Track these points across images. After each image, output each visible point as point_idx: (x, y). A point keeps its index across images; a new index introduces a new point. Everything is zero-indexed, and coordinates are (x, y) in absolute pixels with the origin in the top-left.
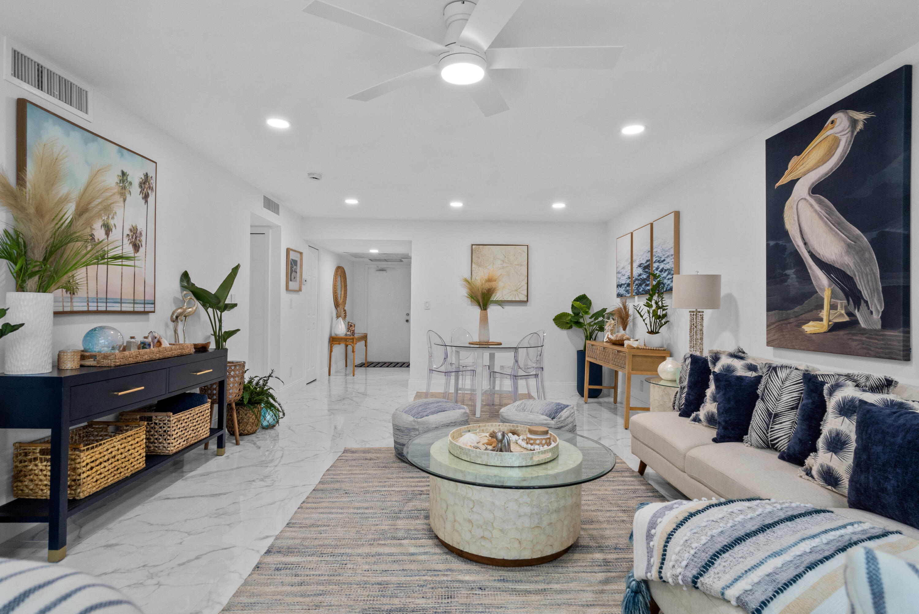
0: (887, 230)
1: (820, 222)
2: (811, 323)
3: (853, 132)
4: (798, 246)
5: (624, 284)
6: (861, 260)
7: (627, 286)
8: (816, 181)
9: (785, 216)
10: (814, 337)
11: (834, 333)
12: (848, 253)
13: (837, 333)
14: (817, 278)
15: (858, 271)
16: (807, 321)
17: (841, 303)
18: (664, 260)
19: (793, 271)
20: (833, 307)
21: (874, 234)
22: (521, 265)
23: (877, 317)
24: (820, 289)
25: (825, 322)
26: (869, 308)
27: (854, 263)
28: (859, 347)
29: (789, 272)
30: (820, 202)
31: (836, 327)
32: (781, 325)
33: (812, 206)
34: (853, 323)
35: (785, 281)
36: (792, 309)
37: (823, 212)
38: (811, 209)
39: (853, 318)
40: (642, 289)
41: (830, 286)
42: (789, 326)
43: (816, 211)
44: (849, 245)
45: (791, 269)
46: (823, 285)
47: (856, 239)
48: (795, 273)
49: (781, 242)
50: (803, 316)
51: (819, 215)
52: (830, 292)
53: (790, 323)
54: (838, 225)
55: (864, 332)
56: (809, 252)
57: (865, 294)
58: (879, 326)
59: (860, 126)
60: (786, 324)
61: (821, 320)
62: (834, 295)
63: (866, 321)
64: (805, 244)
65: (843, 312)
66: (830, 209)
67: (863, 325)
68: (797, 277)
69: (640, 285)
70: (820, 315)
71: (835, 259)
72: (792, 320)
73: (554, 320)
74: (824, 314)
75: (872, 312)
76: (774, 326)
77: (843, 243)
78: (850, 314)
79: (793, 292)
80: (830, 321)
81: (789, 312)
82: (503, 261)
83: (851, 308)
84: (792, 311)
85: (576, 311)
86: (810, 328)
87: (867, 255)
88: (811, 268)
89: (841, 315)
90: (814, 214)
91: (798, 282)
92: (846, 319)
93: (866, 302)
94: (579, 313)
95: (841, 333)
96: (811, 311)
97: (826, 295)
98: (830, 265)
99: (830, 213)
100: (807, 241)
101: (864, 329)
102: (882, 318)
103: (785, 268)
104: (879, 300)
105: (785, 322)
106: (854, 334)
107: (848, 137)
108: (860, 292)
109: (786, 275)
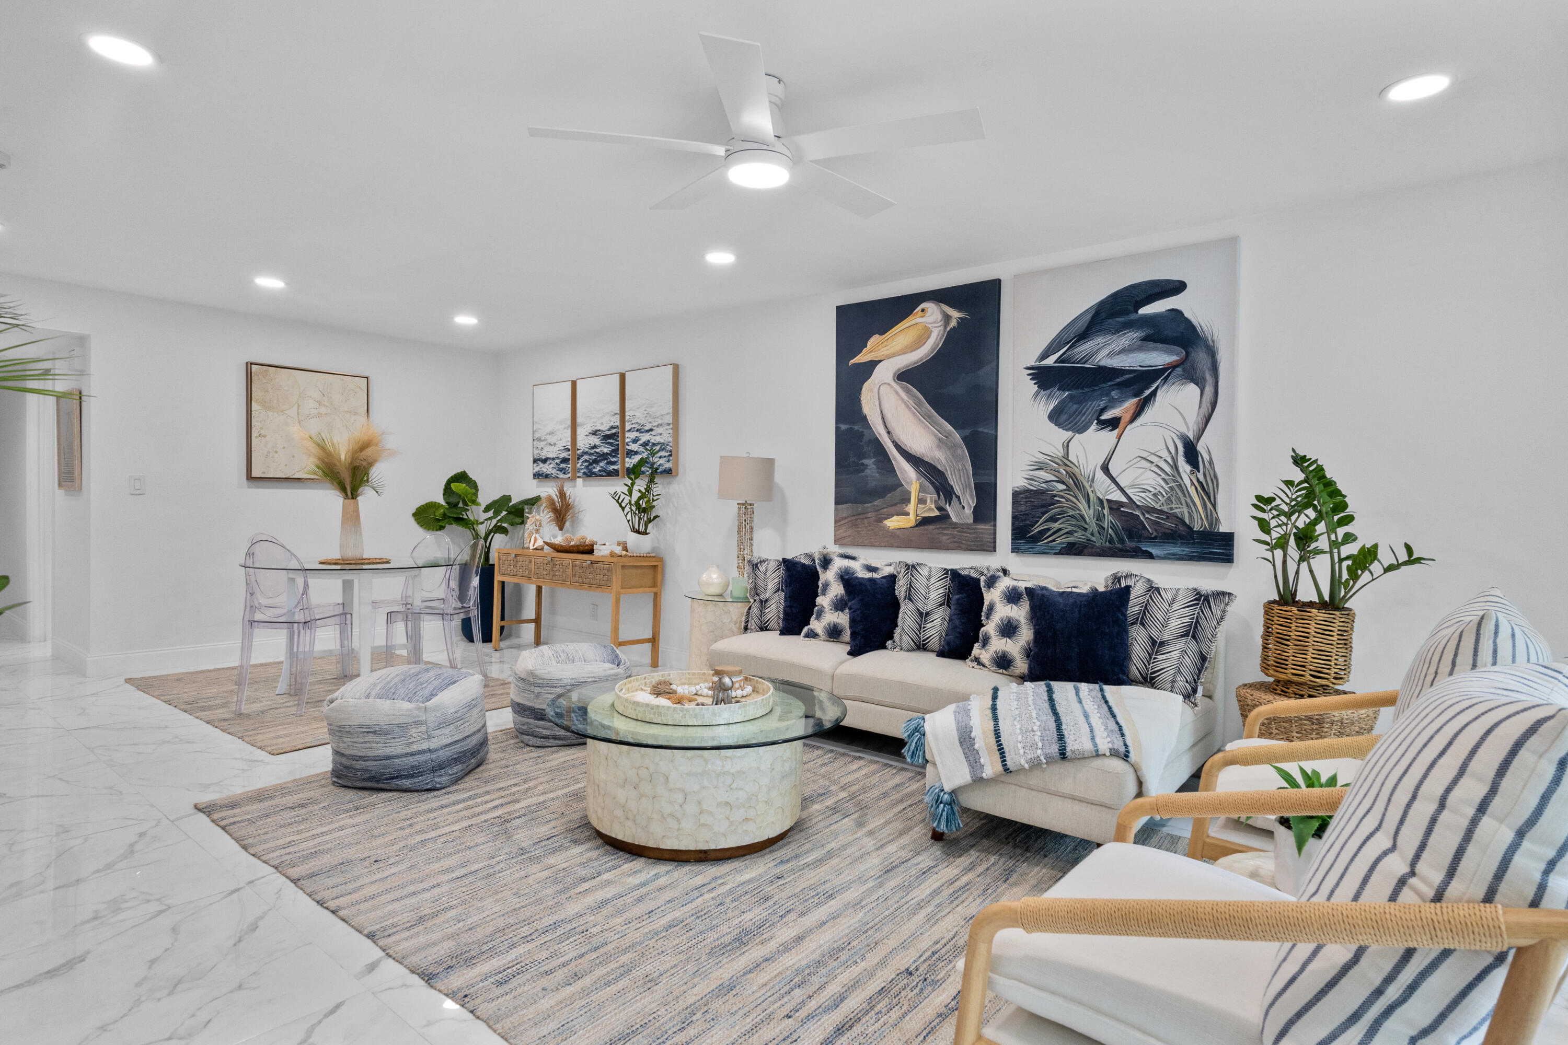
0: (980, 430)
1: (907, 411)
2: (895, 518)
3: (945, 327)
4: (879, 434)
5: (553, 459)
6: (953, 456)
7: (561, 462)
8: (903, 368)
9: (862, 398)
10: (898, 532)
11: (922, 527)
12: (939, 447)
13: (926, 527)
14: (903, 471)
15: (950, 466)
16: (890, 516)
17: (931, 497)
18: (651, 430)
19: (873, 460)
20: (921, 501)
21: (967, 432)
22: (356, 414)
23: (969, 511)
24: (907, 483)
25: (912, 516)
26: (960, 503)
27: (946, 458)
28: (949, 541)
29: (865, 461)
30: (908, 391)
31: (924, 522)
32: (856, 519)
33: (897, 393)
34: (944, 517)
35: (863, 471)
36: (871, 502)
37: (910, 401)
38: (896, 396)
39: (943, 513)
40: (598, 468)
41: (918, 479)
42: (866, 521)
43: (902, 399)
44: (940, 440)
45: (869, 457)
46: (910, 478)
47: (948, 435)
48: (874, 463)
49: (856, 428)
50: (885, 510)
51: (905, 403)
52: (918, 486)
53: (866, 518)
54: (928, 417)
55: (955, 526)
56: (893, 442)
57: (957, 489)
58: (971, 521)
59: (953, 323)
60: (863, 519)
61: (908, 514)
62: (922, 489)
63: (957, 515)
64: (889, 433)
65: (933, 506)
66: (920, 400)
67: (954, 519)
68: (878, 468)
69: (596, 462)
70: (907, 509)
71: (924, 452)
72: (870, 515)
73: (414, 515)
74: (911, 508)
75: (963, 507)
76: (846, 521)
77: (933, 437)
78: (940, 509)
79: (872, 484)
80: (917, 515)
81: (866, 505)
82: (320, 403)
83: (942, 503)
84: (870, 504)
85: (453, 500)
86: (893, 523)
87: (959, 451)
88: (895, 459)
89: (931, 509)
90: (900, 402)
91: (878, 473)
92: (937, 513)
93: (958, 497)
94: (458, 503)
95: (931, 527)
96: (896, 504)
97: (914, 489)
98: (919, 458)
99: (918, 404)
100: (891, 430)
101: (956, 523)
102: (973, 512)
103: (863, 456)
104: (971, 496)
105: (861, 516)
106: (944, 529)
107: (940, 331)
108: (952, 487)
109: (863, 464)
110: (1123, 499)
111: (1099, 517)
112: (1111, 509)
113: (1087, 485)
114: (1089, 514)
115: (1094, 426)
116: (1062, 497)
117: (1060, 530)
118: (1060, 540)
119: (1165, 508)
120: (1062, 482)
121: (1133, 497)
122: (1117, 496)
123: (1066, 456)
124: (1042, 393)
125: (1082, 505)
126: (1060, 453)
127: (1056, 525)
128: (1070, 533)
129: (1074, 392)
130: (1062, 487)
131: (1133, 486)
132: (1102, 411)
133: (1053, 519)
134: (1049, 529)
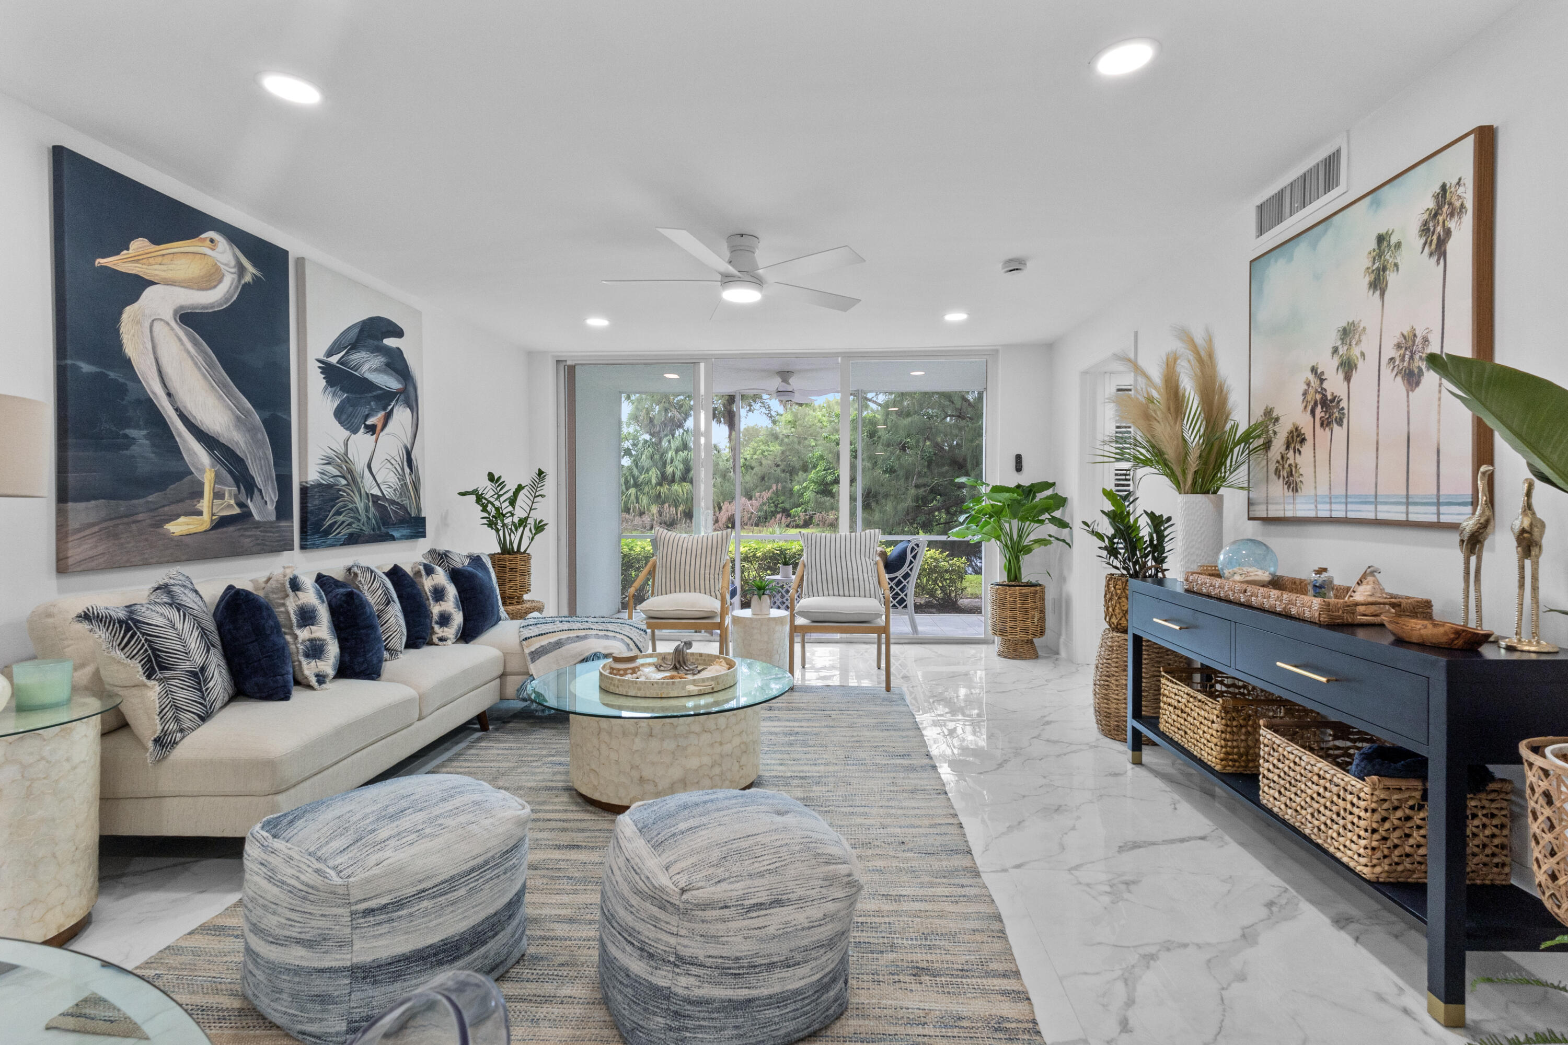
0: (279, 414)
1: (196, 371)
2: (182, 519)
3: (239, 280)
4: (155, 394)
6: (252, 439)
10: (187, 539)
11: (219, 530)
12: (237, 427)
13: (225, 529)
14: (193, 453)
15: (250, 452)
16: (174, 517)
17: (229, 490)
19: (145, 432)
20: (218, 495)
21: (267, 414)
23: (271, 507)
24: (197, 469)
25: (206, 516)
26: (263, 498)
27: (245, 443)
28: (251, 544)
29: (132, 432)
31: (222, 523)
32: (116, 526)
33: (180, 340)
34: (245, 516)
35: (127, 447)
36: (144, 497)
37: (200, 358)
38: (179, 344)
39: (245, 509)
41: (213, 466)
42: (134, 527)
43: (188, 352)
44: (238, 418)
45: (137, 427)
46: (202, 464)
47: (247, 413)
48: (146, 437)
49: (112, 375)
50: (166, 509)
51: (192, 358)
52: (213, 475)
53: (134, 522)
54: (223, 386)
55: (258, 525)
56: (177, 410)
57: (259, 480)
58: (273, 518)
60: (127, 524)
61: (200, 513)
62: (218, 479)
63: (260, 512)
64: (169, 395)
65: (232, 502)
67: (257, 517)
68: (153, 445)
70: (199, 506)
71: (220, 431)
72: (141, 517)
74: (205, 504)
75: (266, 502)
76: (96, 529)
77: (230, 412)
78: (241, 505)
79: (143, 469)
80: (213, 515)
81: (135, 502)
83: (243, 497)
84: (141, 501)
86: (179, 527)
87: (259, 436)
88: (180, 435)
89: (230, 506)
90: (185, 355)
91: (153, 452)
92: (237, 511)
93: (260, 491)
95: (231, 529)
96: (182, 500)
97: (208, 479)
98: (213, 437)
99: (211, 365)
100: (172, 391)
101: (259, 522)
102: (276, 508)
103: (128, 423)
104: (273, 489)
105: (125, 520)
106: (246, 530)
107: (234, 279)
108: (253, 478)
109: (126, 436)
110: (380, 494)
111: (367, 509)
112: (373, 502)
113: (359, 480)
114: (361, 506)
115: (362, 430)
116: (344, 491)
117: (343, 522)
118: (344, 532)
119: (399, 501)
120: (344, 477)
121: (385, 493)
122: (376, 491)
123: (346, 454)
124: (329, 389)
125: (357, 499)
126: (342, 451)
127: (340, 518)
128: (349, 524)
129: (351, 395)
130: (344, 482)
131: (384, 483)
132: (367, 417)
133: (338, 513)
134: (335, 522)
